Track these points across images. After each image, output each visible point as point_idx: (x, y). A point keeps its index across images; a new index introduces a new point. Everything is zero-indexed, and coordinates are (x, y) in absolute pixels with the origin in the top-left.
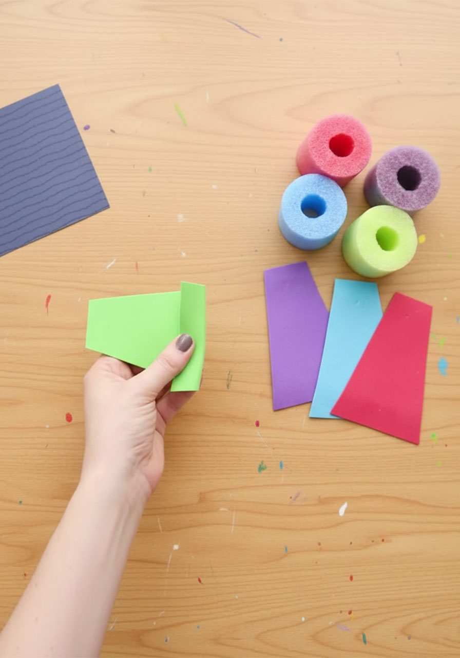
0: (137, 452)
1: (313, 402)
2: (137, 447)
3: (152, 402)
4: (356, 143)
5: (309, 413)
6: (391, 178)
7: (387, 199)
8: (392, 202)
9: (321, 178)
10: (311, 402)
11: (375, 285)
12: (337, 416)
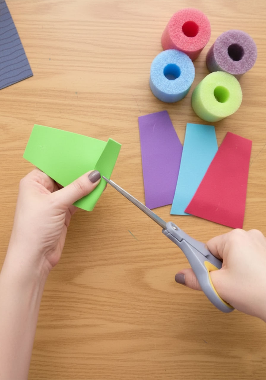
0: (46, 246)
1: (173, 204)
2: (46, 243)
3: (63, 213)
4: (200, 28)
5: (170, 211)
6: (223, 53)
7: (221, 67)
8: (224, 69)
9: (177, 52)
10: (172, 204)
11: (214, 127)
12: (189, 214)
